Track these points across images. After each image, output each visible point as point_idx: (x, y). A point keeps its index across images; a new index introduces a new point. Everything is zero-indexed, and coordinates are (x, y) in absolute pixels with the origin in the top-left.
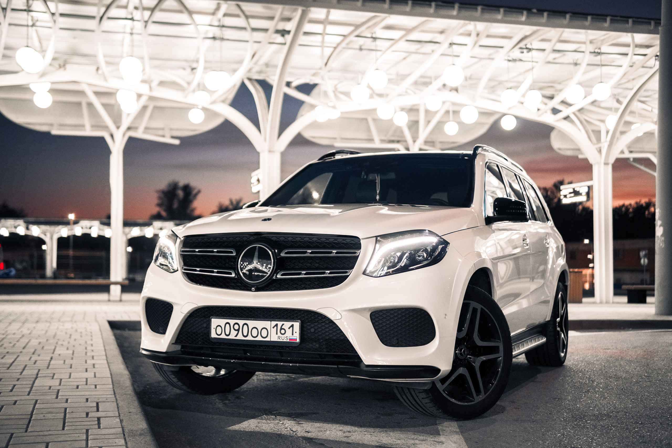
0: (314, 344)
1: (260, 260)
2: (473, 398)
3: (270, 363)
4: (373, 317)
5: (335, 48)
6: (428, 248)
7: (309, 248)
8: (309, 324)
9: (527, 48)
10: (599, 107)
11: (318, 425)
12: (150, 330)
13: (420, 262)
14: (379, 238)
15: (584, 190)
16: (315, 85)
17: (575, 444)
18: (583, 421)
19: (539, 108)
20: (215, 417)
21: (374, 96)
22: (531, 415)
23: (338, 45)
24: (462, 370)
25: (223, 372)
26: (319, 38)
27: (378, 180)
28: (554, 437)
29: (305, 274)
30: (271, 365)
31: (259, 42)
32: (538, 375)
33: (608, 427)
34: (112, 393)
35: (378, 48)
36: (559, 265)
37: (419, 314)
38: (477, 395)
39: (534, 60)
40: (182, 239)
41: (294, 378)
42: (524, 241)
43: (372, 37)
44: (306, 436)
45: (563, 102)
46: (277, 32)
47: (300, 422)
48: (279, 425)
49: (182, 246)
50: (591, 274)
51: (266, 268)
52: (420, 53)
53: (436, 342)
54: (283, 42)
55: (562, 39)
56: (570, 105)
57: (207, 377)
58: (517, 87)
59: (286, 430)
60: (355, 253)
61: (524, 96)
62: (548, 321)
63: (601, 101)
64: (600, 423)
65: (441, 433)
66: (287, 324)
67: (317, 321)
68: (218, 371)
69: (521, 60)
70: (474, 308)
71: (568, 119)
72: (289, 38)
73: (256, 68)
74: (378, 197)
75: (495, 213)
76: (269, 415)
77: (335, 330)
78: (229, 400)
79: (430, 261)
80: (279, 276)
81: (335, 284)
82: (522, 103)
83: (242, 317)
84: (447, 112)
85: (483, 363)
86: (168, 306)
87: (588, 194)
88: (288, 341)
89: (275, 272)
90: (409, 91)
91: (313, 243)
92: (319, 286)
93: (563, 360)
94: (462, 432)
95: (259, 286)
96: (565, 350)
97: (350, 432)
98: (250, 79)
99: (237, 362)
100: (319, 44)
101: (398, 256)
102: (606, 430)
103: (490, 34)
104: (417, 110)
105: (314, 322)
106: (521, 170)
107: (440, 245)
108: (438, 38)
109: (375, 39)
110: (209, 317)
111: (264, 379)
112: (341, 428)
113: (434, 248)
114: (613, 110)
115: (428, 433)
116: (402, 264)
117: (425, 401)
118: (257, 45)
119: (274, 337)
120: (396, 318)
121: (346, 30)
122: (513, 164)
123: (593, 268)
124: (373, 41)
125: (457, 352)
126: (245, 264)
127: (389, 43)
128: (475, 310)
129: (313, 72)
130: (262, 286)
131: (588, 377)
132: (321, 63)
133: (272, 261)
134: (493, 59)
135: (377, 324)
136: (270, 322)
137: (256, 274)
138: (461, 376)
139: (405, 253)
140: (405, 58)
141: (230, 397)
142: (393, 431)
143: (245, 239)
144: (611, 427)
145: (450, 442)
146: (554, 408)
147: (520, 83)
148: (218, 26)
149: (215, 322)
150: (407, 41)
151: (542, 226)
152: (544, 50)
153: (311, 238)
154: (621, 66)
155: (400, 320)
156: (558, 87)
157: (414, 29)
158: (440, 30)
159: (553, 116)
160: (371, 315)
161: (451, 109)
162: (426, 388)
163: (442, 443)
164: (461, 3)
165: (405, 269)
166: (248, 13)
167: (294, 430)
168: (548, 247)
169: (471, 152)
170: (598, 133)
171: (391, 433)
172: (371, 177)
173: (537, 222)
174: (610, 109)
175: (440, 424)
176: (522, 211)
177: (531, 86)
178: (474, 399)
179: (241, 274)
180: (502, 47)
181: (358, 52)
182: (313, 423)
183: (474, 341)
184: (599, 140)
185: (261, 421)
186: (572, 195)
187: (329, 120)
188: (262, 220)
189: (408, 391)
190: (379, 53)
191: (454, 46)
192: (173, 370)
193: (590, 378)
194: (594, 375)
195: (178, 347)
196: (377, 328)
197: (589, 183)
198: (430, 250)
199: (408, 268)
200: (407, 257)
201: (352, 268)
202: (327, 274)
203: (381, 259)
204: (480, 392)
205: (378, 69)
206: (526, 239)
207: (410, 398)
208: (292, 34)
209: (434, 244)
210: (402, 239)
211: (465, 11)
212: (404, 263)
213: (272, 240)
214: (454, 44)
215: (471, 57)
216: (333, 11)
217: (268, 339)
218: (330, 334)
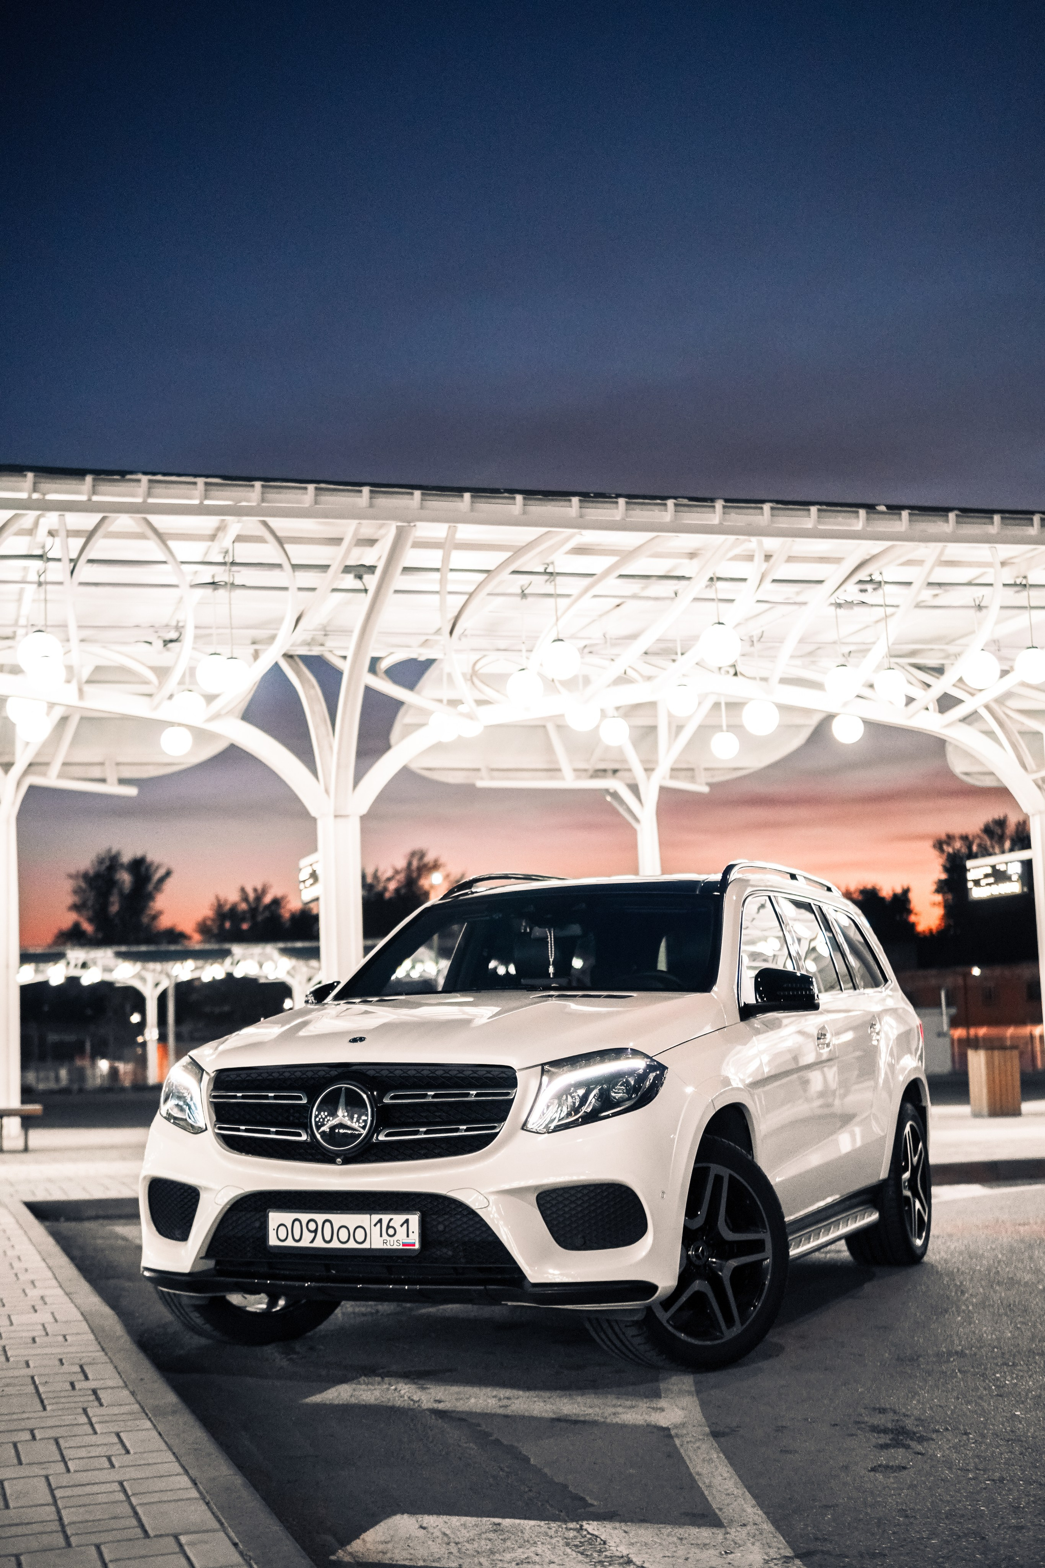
0: (445, 1250)
1: (349, 1108)
2: (722, 1332)
3: (370, 1286)
4: (542, 1202)
5: (471, 595)
6: (630, 1078)
7: (431, 1088)
8: (434, 1217)
9: (873, 581)
11: (455, 1389)
12: (157, 1233)
13: (618, 1103)
14: (546, 1067)
15: (1015, 870)
16: (430, 662)
19: (912, 696)
20: (278, 1383)
23: (477, 589)
24: (698, 1285)
25: (282, 1302)
26: (434, 577)
27: (551, 938)
29: (426, 1133)
30: (374, 1289)
31: (312, 590)
34: (99, 1348)
35: (562, 592)
36: (904, 1069)
37: (618, 1193)
38: (729, 1327)
39: (890, 603)
40: (213, 1075)
41: (411, 1309)
42: (819, 1039)
43: (545, 573)
44: (436, 1408)
45: (962, 684)
46: (347, 569)
47: (425, 1386)
48: (390, 1392)
49: (211, 1087)
51: (358, 1121)
53: (647, 1241)
54: (360, 587)
55: (944, 558)
56: (977, 690)
57: (255, 1313)
59: (402, 1399)
60: (508, 1094)
62: (884, 1181)
65: (663, 1394)
66: (398, 1219)
67: (448, 1211)
68: (272, 1303)
69: (863, 604)
70: (716, 1175)
72: (371, 581)
73: (304, 638)
74: (551, 970)
75: (759, 997)
76: (370, 1376)
77: (478, 1226)
78: (298, 1353)
79: (635, 1100)
80: (382, 1138)
81: (476, 1147)
83: (321, 1209)
85: (736, 1270)
86: (190, 1191)
87: (1025, 880)
88: (401, 1247)
89: (375, 1129)
91: (436, 1078)
92: (450, 1152)
93: (920, 1252)
94: (698, 1392)
95: (349, 1156)
96: (924, 1234)
97: (510, 1398)
98: (288, 657)
99: (315, 1286)
100: (436, 588)
101: (580, 1095)
103: (794, 555)
105: (443, 1214)
107: (651, 1072)
108: (686, 568)
109: (552, 575)
110: (265, 1210)
111: (354, 1313)
112: (495, 1393)
113: (642, 1078)
115: (641, 1396)
116: (587, 1108)
117: (638, 1340)
118: (307, 595)
119: (377, 1242)
120: (579, 1202)
121: (491, 560)
124: (548, 580)
125: (690, 1253)
126: (322, 1117)
127: (584, 582)
128: (718, 1179)
130: (355, 1154)
131: (959, 1283)
133: (369, 1110)
134: (803, 604)
135: (549, 1212)
136: (369, 1216)
138: (699, 1296)
139: (593, 1089)
140: (618, 606)
141: (298, 1346)
142: (582, 1395)
143: (321, 1073)
145: (674, 1407)
148: (225, 564)
149: (275, 1218)
150: (621, 576)
152: (910, 584)
153: (434, 1071)
155: (586, 1205)
156: (952, 649)
157: (636, 551)
159: (939, 715)
160: (538, 1198)
161: (725, 699)
162: (635, 1319)
163: (662, 1410)
164: (726, 501)
165: (592, 1117)
166: (279, 534)
167: (415, 1398)
171: (579, 1399)
172: (538, 931)
175: (664, 1379)
176: (806, 992)
178: (723, 1335)
179: (318, 1136)
180: (821, 582)
181: (517, 600)
182: (447, 1387)
183: (719, 1234)
185: (358, 1386)
186: (991, 880)
188: (350, 1041)
190: (563, 602)
191: (720, 585)
192: (198, 1302)
194: (972, 1279)
195: (210, 1264)
196: (548, 1219)
197: (1024, 855)
198: (635, 1082)
199: (597, 1116)
200: (595, 1096)
201: (504, 1119)
202: (463, 1131)
203: (552, 1101)
204: (734, 1321)
205: (561, 637)
206: (825, 1035)
207: (613, 1337)
208: (379, 572)
209: (641, 1071)
210: (586, 1066)
211: (737, 514)
212: (591, 1107)
213: (368, 1076)
214: (719, 579)
215: (758, 601)
216: (461, 527)
217: (366, 1246)
218: (470, 1233)
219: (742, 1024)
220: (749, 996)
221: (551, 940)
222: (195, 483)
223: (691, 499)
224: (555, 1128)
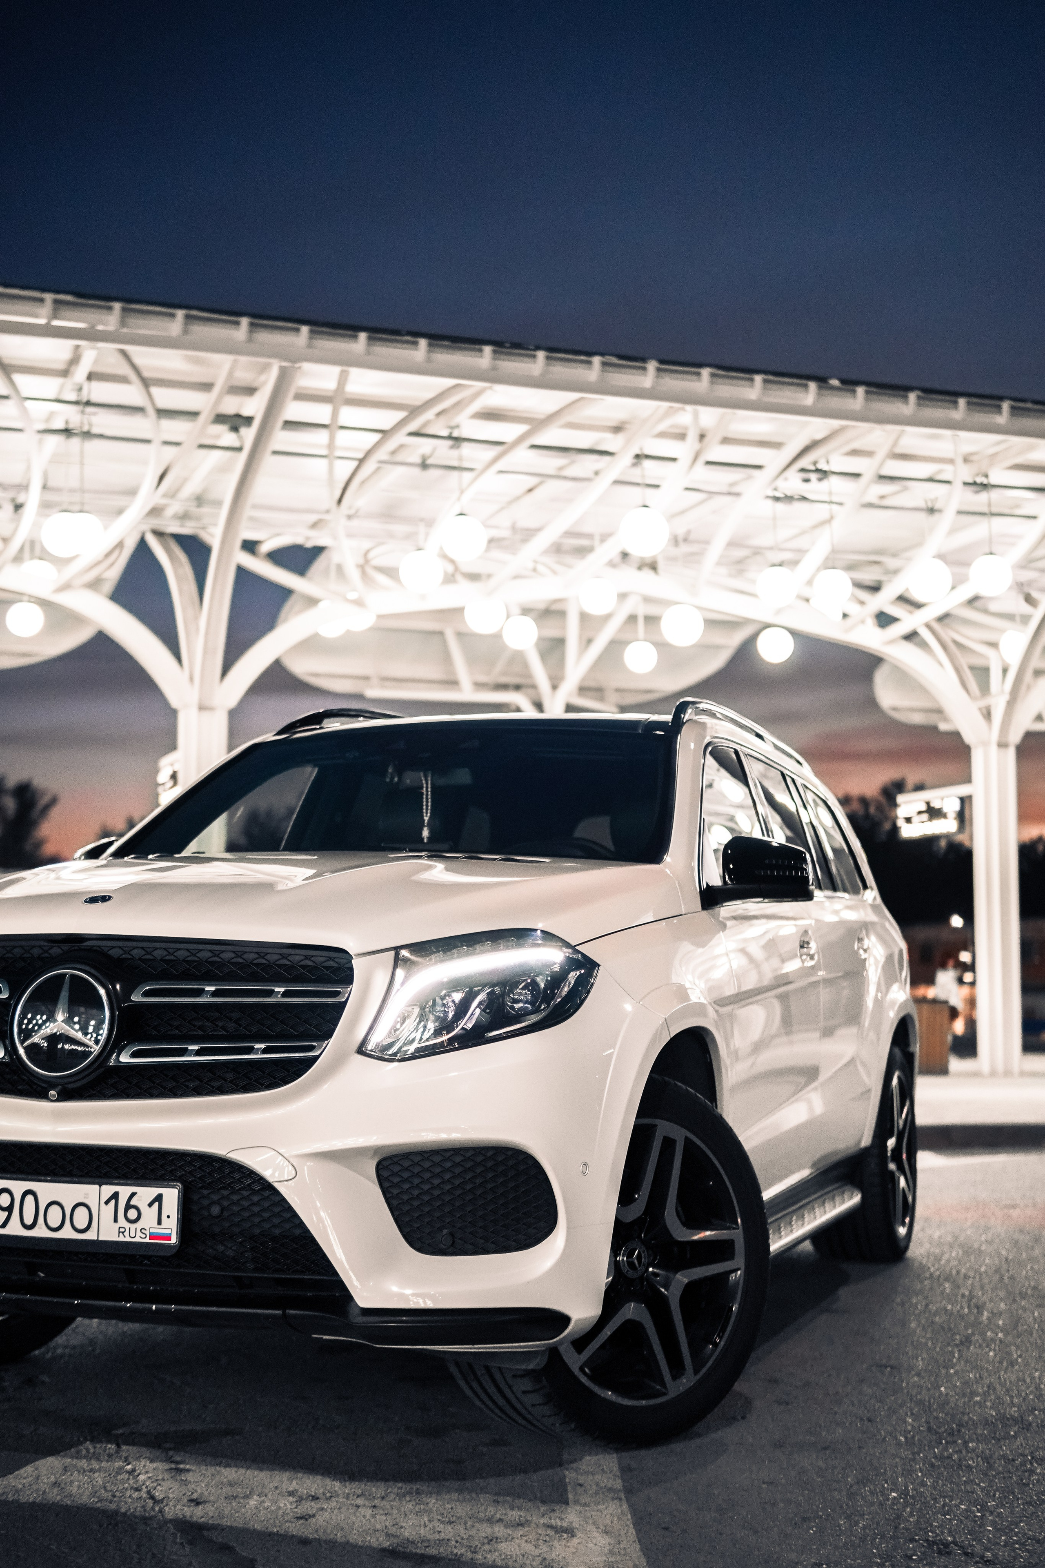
0: (220, 1248)
1: (75, 1008)
2: (663, 1384)
3: (96, 1303)
4: (385, 1174)
5: (361, 461)
6: (538, 979)
7: (210, 980)
8: (205, 1192)
9: (818, 471)
10: (986, 611)
11: (230, 1473)
13: (518, 1017)
14: (403, 953)
15: (951, 806)
16: (318, 551)
17: (938, 1527)
18: (956, 1442)
19: (847, 612)
21: (459, 577)
22: (820, 1426)
23: (369, 453)
24: (631, 1310)
26: (322, 436)
27: (427, 788)
28: (881, 1504)
29: (198, 1053)
30: (100, 1308)
31: (177, 444)
32: (843, 1292)
33: (1023, 1464)
35: (466, 465)
36: (893, 1003)
37: (511, 1163)
38: (675, 1378)
39: (835, 499)
42: (802, 947)
43: (450, 437)
44: (188, 1518)
45: (903, 599)
46: (220, 419)
47: (182, 1466)
48: (122, 1476)
50: (968, 997)
51: (87, 1030)
52: (565, 478)
53: (557, 1241)
54: (237, 444)
55: (898, 450)
56: (918, 606)
58: (795, 563)
59: (136, 1495)
60: (337, 994)
61: (810, 583)
62: (866, 1150)
63: (991, 599)
64: (1001, 1447)
65: (571, 1496)
66: (145, 1194)
67: (229, 1184)
69: (804, 498)
70: (665, 1138)
71: (916, 640)
72: (249, 434)
73: (174, 508)
74: (426, 833)
75: (727, 877)
76: (100, 1442)
77: (277, 1210)
79: (544, 1014)
80: (125, 1058)
81: (280, 1080)
82: (807, 600)
83: (21, 1172)
84: (632, 619)
85: (691, 1287)
87: (962, 817)
88: (147, 1240)
89: (114, 1045)
90: (540, 568)
91: (220, 965)
92: (237, 1086)
93: (902, 1244)
94: (629, 1492)
95: (71, 1086)
96: (907, 1220)
97: (318, 1498)
98: (159, 534)
99: (4, 1299)
100: (324, 452)
101: (457, 1001)
102: (1020, 1473)
103: (730, 435)
104: (562, 614)
105: (221, 1188)
106: (798, 762)
107: (573, 970)
108: (610, 442)
109: (457, 441)
112: (294, 1485)
113: (557, 980)
114: (1018, 618)
115: (533, 1499)
116: (468, 1023)
117: (532, 1399)
118: (171, 450)
119: (108, 1230)
120: (447, 1176)
121: (387, 419)
122: (777, 747)
123: (973, 984)
124: (452, 447)
125: (619, 1259)
126: (37, 1021)
127: (491, 453)
128: (668, 1144)
129: (314, 518)
130: (79, 1084)
131: (967, 1293)
132: (326, 497)
133: (107, 1014)
134: (738, 494)
135: (395, 1191)
136: (97, 1187)
137: (67, 1047)
138: (631, 1327)
139: (477, 993)
140: (530, 490)
141: (10, 1377)
142: (438, 1493)
143: (36, 952)
144: (1031, 1464)
145: (590, 1527)
146: (881, 1402)
147: (802, 552)
148: (77, 403)
150: (533, 447)
151: (849, 903)
152: (857, 475)
153: (217, 953)
154: (1035, 517)
155: (458, 1182)
156: (891, 563)
157: (551, 418)
158: (613, 424)
159: (878, 630)
160: (379, 1167)
161: (642, 611)
162: (531, 1366)
163: (570, 1532)
164: (662, 362)
165: (474, 1038)
166: (146, 374)
167: (158, 1494)
168: (865, 959)
169: (668, 718)
170: (982, 673)
172: (409, 779)
173: (839, 894)
174: (1009, 617)
175: (571, 1462)
176: (797, 873)
177: (827, 559)
178: (665, 1387)
179: (21, 1052)
180: (759, 467)
181: (417, 471)
182: (218, 1468)
183: (666, 1230)
184: (985, 688)
185: (75, 1461)
186: (925, 817)
187: (348, 631)
188: (86, 901)
189: (484, 1372)
190: (467, 476)
191: (647, 463)
193: (971, 1297)
194: (982, 1287)
196: (395, 1202)
197: (963, 790)
198: (545, 985)
199: (482, 1036)
200: (480, 1003)
201: (328, 1035)
202: (259, 1052)
203: (410, 1009)
204: (684, 1368)
205: (464, 513)
206: (808, 943)
207: (492, 1389)
208: (256, 424)
209: (556, 968)
210: (467, 954)
211: (671, 378)
212: (473, 1021)
213: (110, 957)
214: (648, 457)
215: (687, 489)
216: (355, 373)
217: (90, 1236)
218: (264, 1221)
219: (704, 912)
220: (714, 876)
221: (427, 791)
222: (42, 300)
223: (621, 357)
224: (415, 1052)
